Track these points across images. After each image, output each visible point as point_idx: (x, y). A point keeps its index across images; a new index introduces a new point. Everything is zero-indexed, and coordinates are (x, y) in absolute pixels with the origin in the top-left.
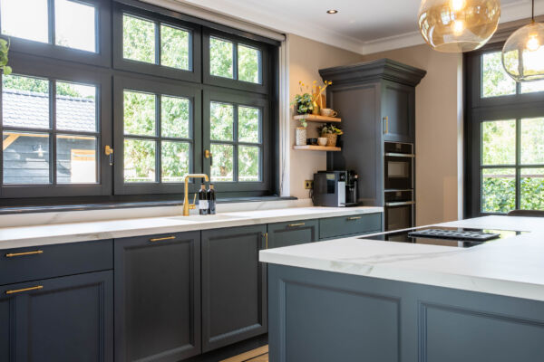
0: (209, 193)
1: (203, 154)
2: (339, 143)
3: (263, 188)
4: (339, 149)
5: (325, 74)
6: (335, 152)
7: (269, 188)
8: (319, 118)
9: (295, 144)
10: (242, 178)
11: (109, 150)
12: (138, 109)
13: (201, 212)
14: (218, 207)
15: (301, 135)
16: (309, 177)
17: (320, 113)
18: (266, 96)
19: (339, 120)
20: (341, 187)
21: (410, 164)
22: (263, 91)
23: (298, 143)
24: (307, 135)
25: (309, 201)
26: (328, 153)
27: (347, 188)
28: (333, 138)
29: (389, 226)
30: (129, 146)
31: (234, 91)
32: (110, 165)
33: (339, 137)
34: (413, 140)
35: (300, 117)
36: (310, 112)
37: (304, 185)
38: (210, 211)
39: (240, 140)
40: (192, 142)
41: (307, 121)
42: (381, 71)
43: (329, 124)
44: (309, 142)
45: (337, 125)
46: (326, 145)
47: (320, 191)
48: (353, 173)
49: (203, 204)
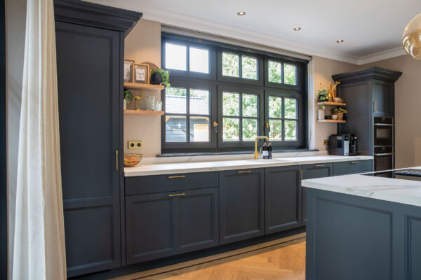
0: (268, 148)
1: (265, 125)
2: (345, 118)
3: (298, 144)
4: (344, 122)
5: (335, 78)
6: (342, 124)
7: (302, 144)
8: (332, 103)
9: (318, 119)
10: (287, 138)
11: (215, 124)
12: (230, 102)
13: (264, 158)
14: (273, 154)
15: (321, 114)
16: (326, 138)
17: (333, 101)
18: (300, 92)
19: (345, 104)
20: (346, 144)
21: (391, 130)
22: (299, 89)
23: (319, 118)
24: (325, 113)
25: (326, 152)
26: (338, 124)
27: (350, 144)
28: (341, 115)
29: (377, 168)
30: (225, 122)
31: (282, 90)
32: (216, 132)
33: (344, 115)
34: (393, 115)
35: (321, 103)
36: (327, 100)
37: (323, 143)
38: (269, 157)
39: (286, 117)
40: (259, 119)
41: (325, 105)
42: (372, 74)
43: (338, 107)
44: (326, 118)
45: (343, 107)
46: (337, 119)
47: (333, 146)
48: (354, 136)
49: (266, 153)
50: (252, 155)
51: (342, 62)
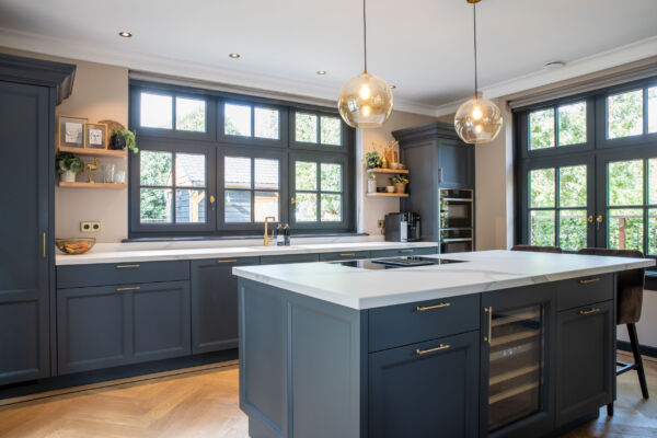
0: (285, 231)
1: (289, 201)
2: (407, 189)
3: (344, 226)
4: (407, 195)
5: (396, 135)
6: (406, 198)
7: (349, 226)
8: (386, 170)
9: (367, 192)
10: (324, 219)
11: (213, 199)
13: (279, 244)
15: (372, 185)
16: (382, 218)
17: (389, 167)
18: (345, 154)
19: (407, 172)
20: (403, 225)
21: (469, 208)
22: (345, 151)
23: (369, 190)
24: (377, 184)
25: (382, 237)
26: (401, 198)
27: (409, 226)
28: (401, 186)
31: (317, 153)
32: (213, 209)
33: (406, 186)
35: (370, 170)
36: (380, 166)
37: (376, 224)
38: (285, 243)
39: (323, 189)
40: (280, 192)
41: (375, 173)
42: (434, 131)
43: (401, 175)
44: (378, 190)
45: (406, 176)
46: (395, 192)
47: (389, 229)
48: (416, 215)
49: (281, 238)
50: (262, 241)
51: (402, 112)
